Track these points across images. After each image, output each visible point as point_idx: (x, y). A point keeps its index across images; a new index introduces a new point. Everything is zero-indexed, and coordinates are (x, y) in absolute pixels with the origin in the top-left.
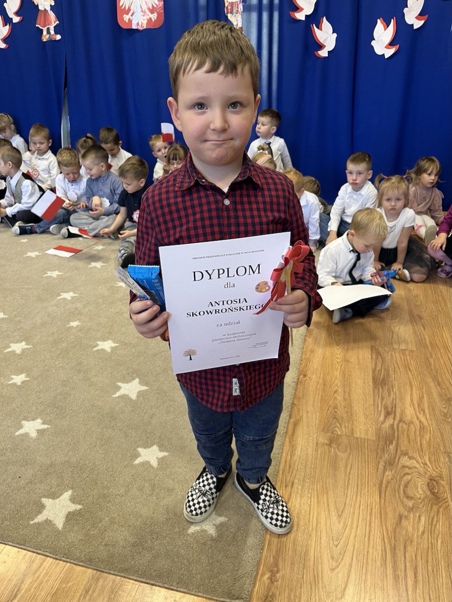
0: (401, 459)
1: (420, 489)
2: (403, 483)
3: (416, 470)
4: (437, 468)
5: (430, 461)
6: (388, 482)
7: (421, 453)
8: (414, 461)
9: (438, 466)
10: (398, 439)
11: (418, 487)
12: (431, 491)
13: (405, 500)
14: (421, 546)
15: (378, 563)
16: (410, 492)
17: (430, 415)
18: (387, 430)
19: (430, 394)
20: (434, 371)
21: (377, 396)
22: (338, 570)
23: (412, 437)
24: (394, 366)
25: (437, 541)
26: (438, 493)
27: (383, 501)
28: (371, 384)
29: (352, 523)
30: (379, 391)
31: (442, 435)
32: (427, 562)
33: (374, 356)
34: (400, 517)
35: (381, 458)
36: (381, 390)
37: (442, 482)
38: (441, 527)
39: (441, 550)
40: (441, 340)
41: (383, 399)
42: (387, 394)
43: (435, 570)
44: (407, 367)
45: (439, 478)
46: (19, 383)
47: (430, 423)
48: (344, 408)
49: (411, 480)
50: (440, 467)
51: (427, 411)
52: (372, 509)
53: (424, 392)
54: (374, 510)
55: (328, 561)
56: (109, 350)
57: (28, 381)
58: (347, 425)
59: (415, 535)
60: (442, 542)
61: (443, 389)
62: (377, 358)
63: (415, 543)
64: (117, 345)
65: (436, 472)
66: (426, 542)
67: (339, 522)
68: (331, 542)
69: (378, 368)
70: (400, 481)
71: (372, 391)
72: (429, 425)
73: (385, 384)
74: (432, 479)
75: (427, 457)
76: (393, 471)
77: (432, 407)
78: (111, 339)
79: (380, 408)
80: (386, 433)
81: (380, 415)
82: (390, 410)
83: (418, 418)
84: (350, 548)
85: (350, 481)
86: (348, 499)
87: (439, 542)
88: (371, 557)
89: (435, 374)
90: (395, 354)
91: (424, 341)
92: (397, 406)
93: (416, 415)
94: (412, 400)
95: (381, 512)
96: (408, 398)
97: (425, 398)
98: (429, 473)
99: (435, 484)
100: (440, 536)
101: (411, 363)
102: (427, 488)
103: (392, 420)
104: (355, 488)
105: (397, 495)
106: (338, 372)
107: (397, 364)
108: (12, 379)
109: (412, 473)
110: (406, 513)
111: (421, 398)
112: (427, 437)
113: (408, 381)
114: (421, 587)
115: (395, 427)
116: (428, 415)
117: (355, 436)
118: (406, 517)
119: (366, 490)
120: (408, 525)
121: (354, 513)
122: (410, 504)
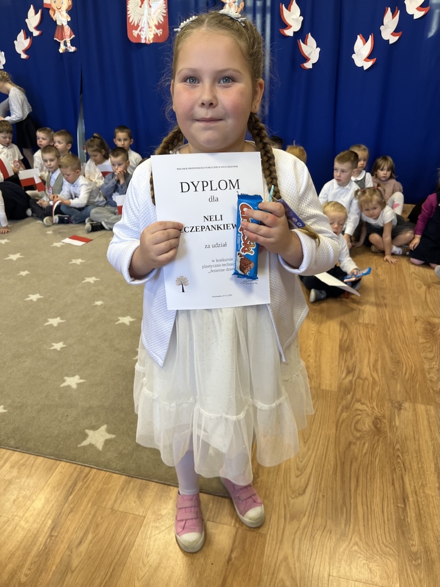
0: (355, 404)
1: (367, 425)
2: (354, 421)
3: (366, 412)
4: (381, 411)
5: (377, 405)
6: (343, 421)
7: (371, 400)
8: (365, 406)
9: (382, 409)
10: (355, 390)
11: (365, 424)
12: (375, 426)
13: (355, 432)
14: (364, 463)
15: (331, 473)
16: (359, 427)
17: (381, 373)
18: (347, 384)
19: (383, 358)
20: (389, 341)
21: (342, 360)
22: (301, 476)
23: (365, 389)
24: (358, 336)
25: (376, 460)
26: (380, 427)
27: (338, 433)
28: (338, 350)
29: (314, 447)
30: (343, 356)
31: (389, 387)
32: (367, 473)
33: (342, 329)
34: (350, 443)
35: (340, 404)
36: (345, 355)
37: (385, 421)
38: (379, 450)
39: (378, 465)
40: (398, 316)
41: (346, 361)
42: (349, 358)
43: (372, 479)
44: (368, 337)
45: (382, 418)
46: (59, 349)
47: (381, 379)
48: (315, 368)
49: (360, 419)
50: (384, 410)
51: (379, 370)
52: (329, 438)
53: (379, 356)
54: (331, 439)
55: (295, 471)
56: (128, 324)
57: (65, 347)
58: (316, 380)
59: (360, 455)
60: (379, 461)
61: (395, 354)
62: (344, 330)
63: (359, 460)
64: (134, 320)
65: (381, 413)
66: (367, 460)
67: (305, 446)
68: (298, 459)
69: (344, 338)
70: (353, 419)
71: (338, 356)
72: (380, 380)
73: (349, 350)
74: (377, 418)
75: (375, 403)
76: (348, 413)
77: (384, 368)
78: (130, 315)
79: (343, 368)
80: (346, 386)
81: (342, 373)
82: (351, 369)
83: (372, 376)
84: (311, 463)
85: (315, 420)
86: (312, 431)
87: (377, 460)
88: (326, 468)
89: (390, 342)
90: (360, 327)
91: (384, 317)
92: (357, 366)
93: (371, 373)
94: (369, 362)
95: (336, 440)
96: (366, 361)
97: (380, 361)
98: (375, 414)
99: (378, 421)
100: (378, 456)
101: (371, 334)
102: (372, 424)
103: (351, 377)
104: (318, 425)
105: (349, 429)
106: (312, 341)
107: (360, 335)
108: (53, 346)
109: (362, 414)
110: (354, 441)
111: (376, 361)
112: (377, 389)
113: (368, 349)
114: (361, 489)
115: (353, 382)
116: (380, 373)
117: (322, 388)
118: (355, 444)
119: (327, 425)
120: (355, 449)
121: (316, 441)
122: (358, 435)
